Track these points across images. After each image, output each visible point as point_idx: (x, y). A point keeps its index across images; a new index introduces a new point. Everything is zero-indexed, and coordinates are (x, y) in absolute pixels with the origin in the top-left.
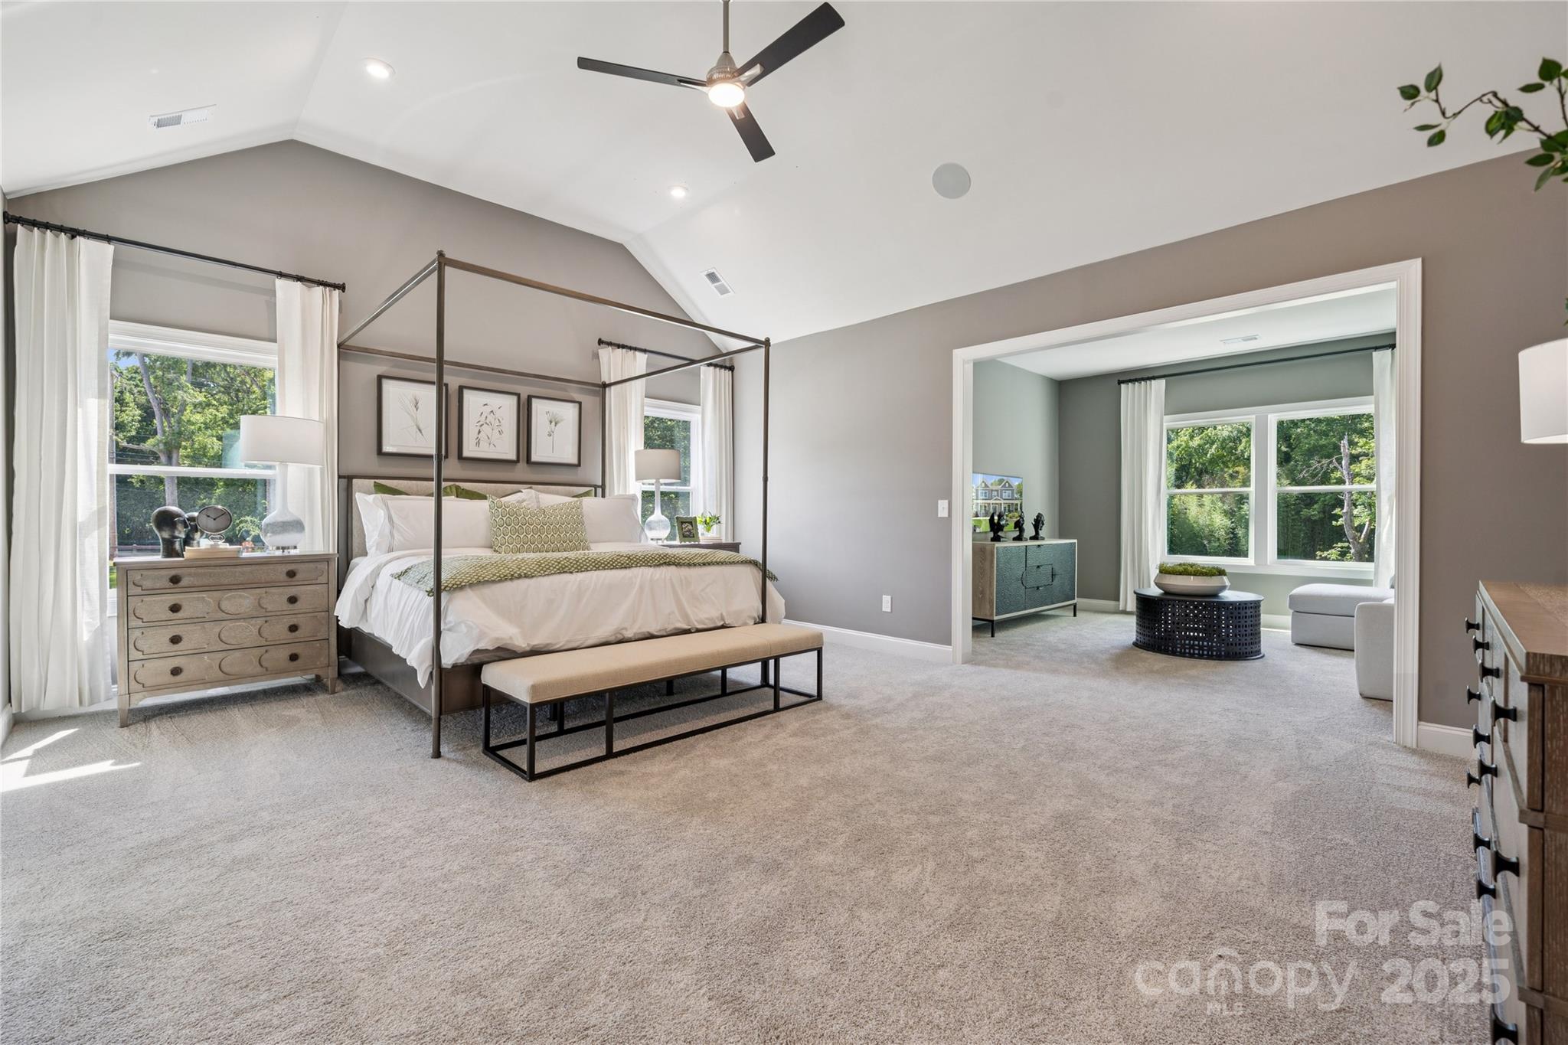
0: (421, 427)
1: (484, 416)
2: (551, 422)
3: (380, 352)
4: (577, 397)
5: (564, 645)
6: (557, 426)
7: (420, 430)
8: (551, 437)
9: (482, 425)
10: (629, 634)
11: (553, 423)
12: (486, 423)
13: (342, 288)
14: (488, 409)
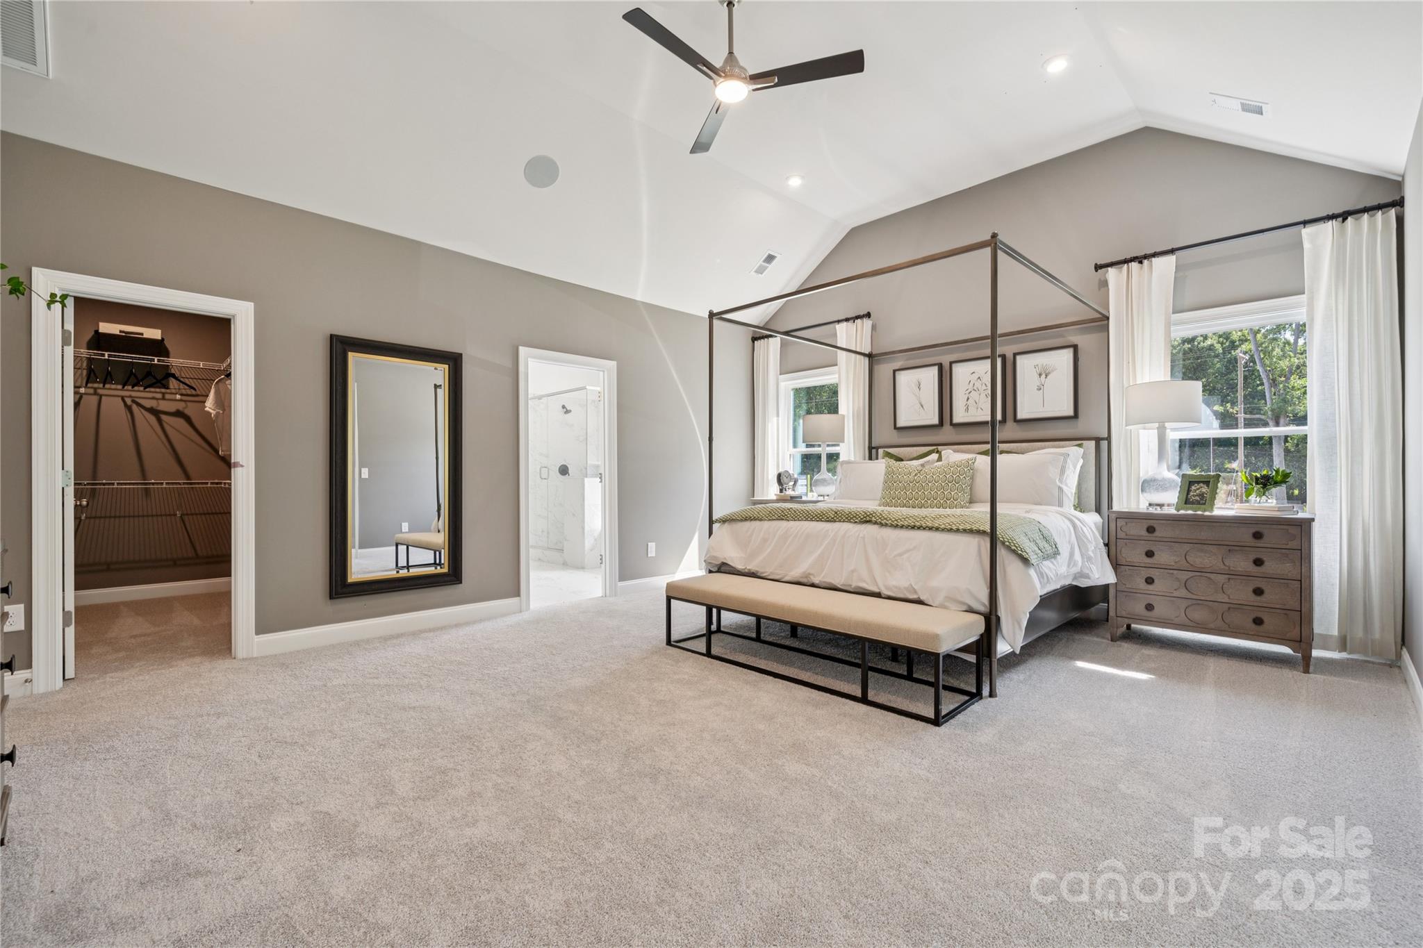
0: (923, 403)
1: (971, 384)
2: (1040, 375)
3: (893, 352)
4: (1075, 339)
5: (769, 575)
6: (1048, 377)
7: (922, 406)
8: (1041, 391)
9: (970, 393)
10: (816, 581)
11: (1043, 376)
12: (974, 390)
13: (868, 315)
14: (975, 376)
